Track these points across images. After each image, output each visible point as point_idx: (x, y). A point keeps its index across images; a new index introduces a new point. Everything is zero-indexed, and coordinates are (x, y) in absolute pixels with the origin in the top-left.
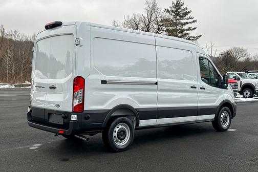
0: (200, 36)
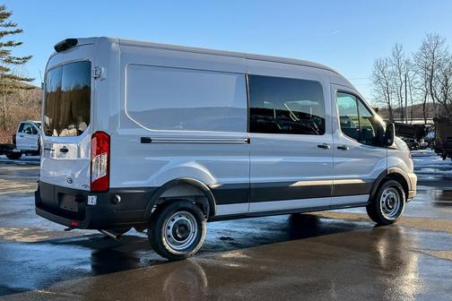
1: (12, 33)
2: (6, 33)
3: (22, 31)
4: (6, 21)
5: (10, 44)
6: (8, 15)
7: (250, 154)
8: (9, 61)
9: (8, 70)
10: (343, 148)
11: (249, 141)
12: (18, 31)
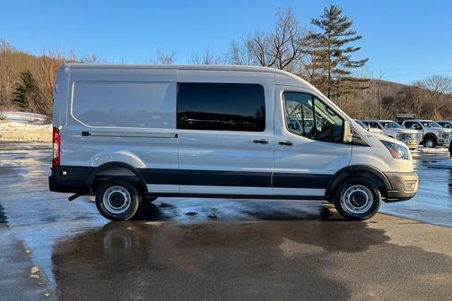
0: (366, 60)
1: (352, 40)
2: (346, 41)
3: (361, 37)
4: (347, 30)
5: (349, 50)
6: (349, 24)
7: (179, 146)
8: (349, 65)
9: (348, 73)
10: (289, 144)
11: (176, 136)
12: (358, 38)
